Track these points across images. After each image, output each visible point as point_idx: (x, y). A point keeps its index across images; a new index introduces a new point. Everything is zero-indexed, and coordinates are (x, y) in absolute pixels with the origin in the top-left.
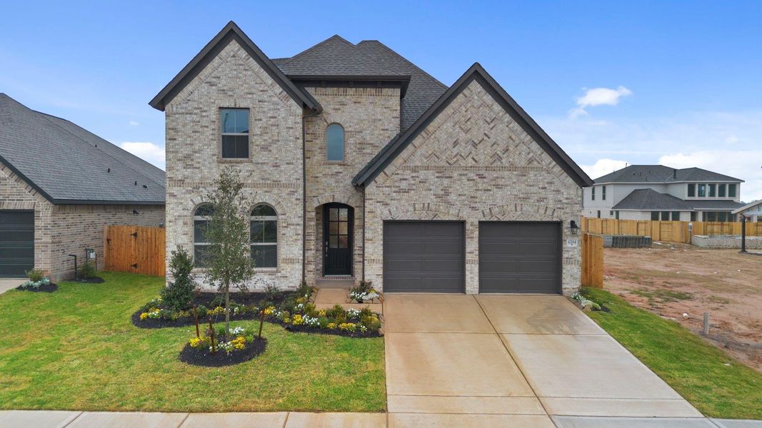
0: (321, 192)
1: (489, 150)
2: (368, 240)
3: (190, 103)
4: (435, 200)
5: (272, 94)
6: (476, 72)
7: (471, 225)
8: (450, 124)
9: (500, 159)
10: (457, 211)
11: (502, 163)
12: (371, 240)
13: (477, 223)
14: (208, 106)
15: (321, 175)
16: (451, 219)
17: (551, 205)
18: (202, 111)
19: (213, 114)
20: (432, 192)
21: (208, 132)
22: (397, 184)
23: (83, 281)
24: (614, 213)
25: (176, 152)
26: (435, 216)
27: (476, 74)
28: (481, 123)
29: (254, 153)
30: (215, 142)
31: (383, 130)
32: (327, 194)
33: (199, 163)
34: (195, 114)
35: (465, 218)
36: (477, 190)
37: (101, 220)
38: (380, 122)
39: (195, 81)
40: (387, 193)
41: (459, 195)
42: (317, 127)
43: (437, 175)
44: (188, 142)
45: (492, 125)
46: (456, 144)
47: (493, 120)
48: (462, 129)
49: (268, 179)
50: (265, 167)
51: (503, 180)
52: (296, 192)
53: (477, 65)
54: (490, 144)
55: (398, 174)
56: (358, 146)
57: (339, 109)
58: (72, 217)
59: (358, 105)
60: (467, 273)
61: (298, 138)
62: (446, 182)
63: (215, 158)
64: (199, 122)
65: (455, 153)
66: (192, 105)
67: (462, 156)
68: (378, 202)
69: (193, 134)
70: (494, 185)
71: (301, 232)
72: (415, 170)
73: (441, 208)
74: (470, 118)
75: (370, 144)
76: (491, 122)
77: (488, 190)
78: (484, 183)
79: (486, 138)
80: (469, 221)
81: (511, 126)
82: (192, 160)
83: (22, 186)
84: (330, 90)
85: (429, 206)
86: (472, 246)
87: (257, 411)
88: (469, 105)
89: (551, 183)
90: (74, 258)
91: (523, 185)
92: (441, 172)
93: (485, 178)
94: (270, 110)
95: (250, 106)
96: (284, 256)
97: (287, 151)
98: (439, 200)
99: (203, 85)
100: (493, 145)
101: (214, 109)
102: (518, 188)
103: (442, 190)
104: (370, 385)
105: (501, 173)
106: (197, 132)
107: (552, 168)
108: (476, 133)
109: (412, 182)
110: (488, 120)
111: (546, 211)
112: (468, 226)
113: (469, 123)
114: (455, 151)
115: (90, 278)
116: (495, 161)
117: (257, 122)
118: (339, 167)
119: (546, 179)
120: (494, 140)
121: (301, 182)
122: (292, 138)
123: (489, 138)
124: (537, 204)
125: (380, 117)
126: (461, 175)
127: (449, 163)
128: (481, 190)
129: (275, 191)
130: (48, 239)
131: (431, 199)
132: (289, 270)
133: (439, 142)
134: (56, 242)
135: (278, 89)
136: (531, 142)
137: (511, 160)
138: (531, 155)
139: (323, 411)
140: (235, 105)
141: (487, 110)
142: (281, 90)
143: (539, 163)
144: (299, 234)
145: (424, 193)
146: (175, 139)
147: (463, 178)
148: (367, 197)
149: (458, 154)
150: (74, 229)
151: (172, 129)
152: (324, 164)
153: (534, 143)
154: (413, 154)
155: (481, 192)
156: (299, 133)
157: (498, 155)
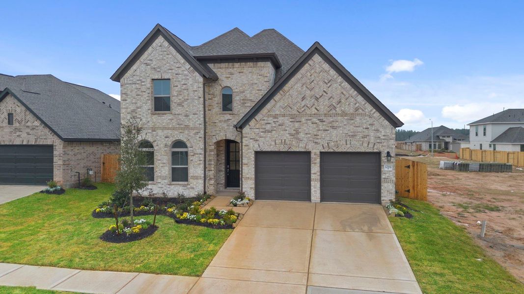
0: (218, 132)
1: (327, 103)
2: (245, 164)
3: (135, 77)
4: (289, 137)
5: (184, 69)
6: (316, 48)
7: (315, 155)
8: (299, 85)
9: (335, 108)
10: (305, 145)
11: (336, 111)
12: (247, 164)
13: (319, 153)
14: (145, 78)
15: (218, 121)
16: (300, 150)
17: (372, 140)
18: (142, 82)
19: (148, 83)
20: (287, 132)
21: (146, 95)
22: (264, 127)
23: (84, 188)
24: (492, 146)
25: (127, 108)
26: (289, 148)
27: (317, 49)
28: (321, 83)
29: (173, 108)
30: (150, 101)
31: (258, 90)
32: (221, 134)
33: (140, 115)
34: (138, 84)
35: (310, 150)
36: (318, 130)
37: (99, 151)
38: (256, 85)
39: (138, 63)
40: (257, 133)
41: (306, 134)
42: (215, 90)
43: (291, 120)
44: (134, 102)
45: (329, 84)
46: (303, 99)
47: (330, 81)
48: (308, 88)
49: (181, 124)
50: (180, 117)
51: (337, 123)
52: (199, 132)
53: (317, 43)
54: (327, 98)
55: (264, 120)
56: (242, 101)
57: (230, 77)
58: (77, 149)
59: (242, 74)
60: (312, 187)
61: (200, 98)
62: (297, 125)
63: (150, 111)
64: (140, 89)
65: (303, 105)
66: (135, 79)
67: (308, 107)
68: (251, 139)
69: (136, 97)
70: (331, 127)
71: (202, 159)
72: (275, 117)
73: (294, 142)
74: (313, 81)
75: (250, 100)
76: (329, 83)
77: (326, 130)
78: (324, 125)
79: (325, 94)
80: (313, 152)
81: (343, 85)
82: (136, 113)
83: (47, 131)
84: (223, 65)
85: (285, 141)
86: (315, 169)
87: (121, 271)
88: (313, 71)
89: (372, 125)
90: (78, 174)
91: (351, 127)
92: (294, 118)
93: (324, 121)
94: (182, 79)
95: (171, 77)
96: (192, 175)
97: (193, 106)
98: (292, 137)
99: (142, 65)
100: (330, 98)
101: (149, 80)
102: (348, 128)
103: (294, 130)
104: (201, 259)
105: (336, 118)
106: (139, 95)
107: (373, 114)
108: (317, 91)
109: (274, 125)
110: (327, 82)
111: (368, 144)
112: (312, 155)
113: (313, 84)
114: (303, 103)
115: (88, 186)
116: (331, 110)
117: (175, 88)
118: (229, 116)
119: (368, 122)
120: (331, 95)
121: (202, 126)
122: (196, 98)
123: (327, 94)
124: (362, 140)
125: (257, 82)
126: (307, 120)
127: (299, 112)
128: (322, 130)
129: (186, 132)
130: (61, 162)
131: (286, 137)
132: (195, 183)
133: (292, 97)
134: (66, 164)
135: (188, 66)
136: (357, 96)
137: (343, 109)
138: (357, 105)
139: (161, 274)
140: (162, 77)
141: (325, 74)
142: (190, 66)
143: (363, 110)
144: (201, 160)
145: (282, 132)
146: (126, 100)
147: (309, 122)
148: (244, 135)
149: (305, 105)
150: (79, 156)
151: (125, 94)
152: (220, 114)
153: (359, 96)
154: (274, 106)
155: (322, 132)
156: (201, 94)
157: (333, 105)
